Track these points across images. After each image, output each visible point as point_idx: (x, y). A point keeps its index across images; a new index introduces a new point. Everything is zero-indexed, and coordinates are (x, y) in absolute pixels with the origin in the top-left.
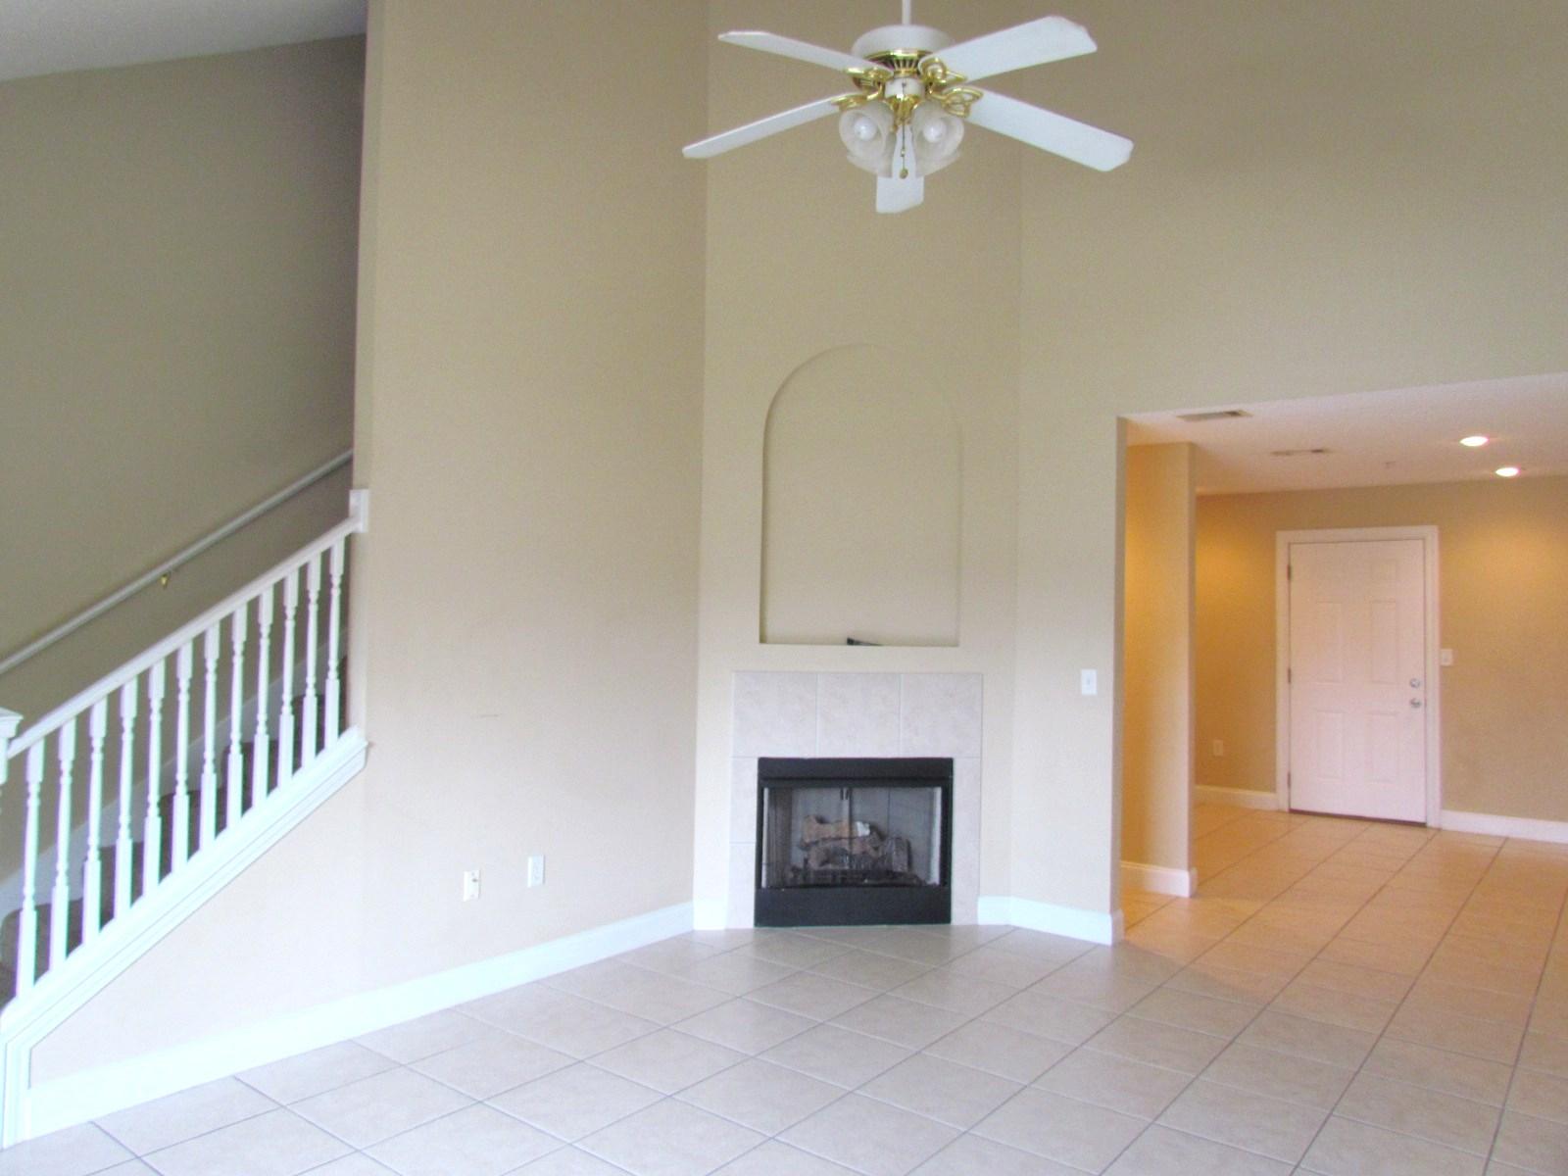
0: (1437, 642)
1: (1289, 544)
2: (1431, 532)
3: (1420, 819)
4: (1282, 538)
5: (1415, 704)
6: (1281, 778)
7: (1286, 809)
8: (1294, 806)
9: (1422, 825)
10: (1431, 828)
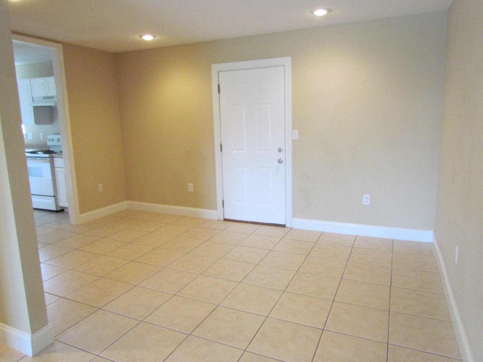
0: (291, 126)
1: (219, 72)
2: (287, 61)
3: (283, 223)
4: (215, 68)
5: (280, 162)
6: (219, 203)
7: (222, 219)
8: (226, 218)
9: (284, 226)
10: (288, 227)
